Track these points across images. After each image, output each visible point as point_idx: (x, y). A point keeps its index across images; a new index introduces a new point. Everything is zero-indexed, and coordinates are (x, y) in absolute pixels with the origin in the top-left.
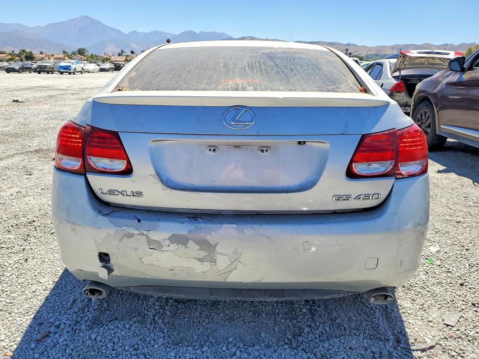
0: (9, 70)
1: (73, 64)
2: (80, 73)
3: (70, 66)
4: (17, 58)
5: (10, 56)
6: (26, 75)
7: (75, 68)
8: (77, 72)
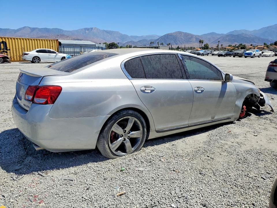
0: (220, 55)
1: (254, 51)
2: (258, 57)
3: (251, 53)
4: (236, 49)
5: (233, 48)
6: (228, 58)
7: (255, 54)
8: (255, 56)
